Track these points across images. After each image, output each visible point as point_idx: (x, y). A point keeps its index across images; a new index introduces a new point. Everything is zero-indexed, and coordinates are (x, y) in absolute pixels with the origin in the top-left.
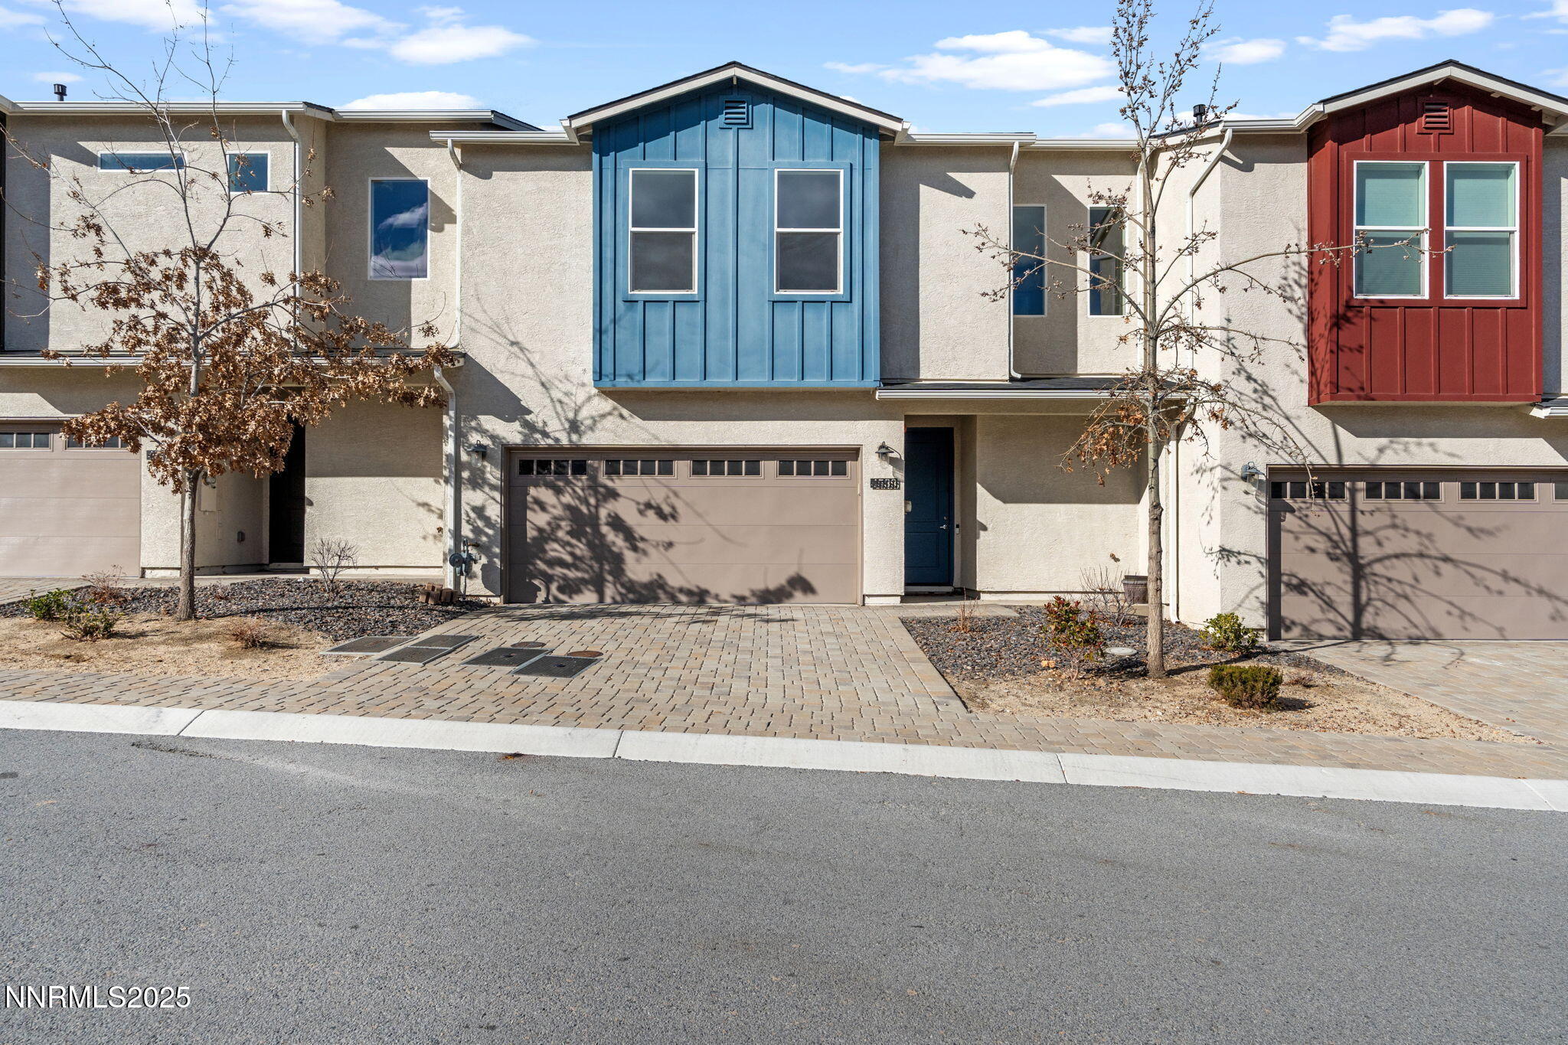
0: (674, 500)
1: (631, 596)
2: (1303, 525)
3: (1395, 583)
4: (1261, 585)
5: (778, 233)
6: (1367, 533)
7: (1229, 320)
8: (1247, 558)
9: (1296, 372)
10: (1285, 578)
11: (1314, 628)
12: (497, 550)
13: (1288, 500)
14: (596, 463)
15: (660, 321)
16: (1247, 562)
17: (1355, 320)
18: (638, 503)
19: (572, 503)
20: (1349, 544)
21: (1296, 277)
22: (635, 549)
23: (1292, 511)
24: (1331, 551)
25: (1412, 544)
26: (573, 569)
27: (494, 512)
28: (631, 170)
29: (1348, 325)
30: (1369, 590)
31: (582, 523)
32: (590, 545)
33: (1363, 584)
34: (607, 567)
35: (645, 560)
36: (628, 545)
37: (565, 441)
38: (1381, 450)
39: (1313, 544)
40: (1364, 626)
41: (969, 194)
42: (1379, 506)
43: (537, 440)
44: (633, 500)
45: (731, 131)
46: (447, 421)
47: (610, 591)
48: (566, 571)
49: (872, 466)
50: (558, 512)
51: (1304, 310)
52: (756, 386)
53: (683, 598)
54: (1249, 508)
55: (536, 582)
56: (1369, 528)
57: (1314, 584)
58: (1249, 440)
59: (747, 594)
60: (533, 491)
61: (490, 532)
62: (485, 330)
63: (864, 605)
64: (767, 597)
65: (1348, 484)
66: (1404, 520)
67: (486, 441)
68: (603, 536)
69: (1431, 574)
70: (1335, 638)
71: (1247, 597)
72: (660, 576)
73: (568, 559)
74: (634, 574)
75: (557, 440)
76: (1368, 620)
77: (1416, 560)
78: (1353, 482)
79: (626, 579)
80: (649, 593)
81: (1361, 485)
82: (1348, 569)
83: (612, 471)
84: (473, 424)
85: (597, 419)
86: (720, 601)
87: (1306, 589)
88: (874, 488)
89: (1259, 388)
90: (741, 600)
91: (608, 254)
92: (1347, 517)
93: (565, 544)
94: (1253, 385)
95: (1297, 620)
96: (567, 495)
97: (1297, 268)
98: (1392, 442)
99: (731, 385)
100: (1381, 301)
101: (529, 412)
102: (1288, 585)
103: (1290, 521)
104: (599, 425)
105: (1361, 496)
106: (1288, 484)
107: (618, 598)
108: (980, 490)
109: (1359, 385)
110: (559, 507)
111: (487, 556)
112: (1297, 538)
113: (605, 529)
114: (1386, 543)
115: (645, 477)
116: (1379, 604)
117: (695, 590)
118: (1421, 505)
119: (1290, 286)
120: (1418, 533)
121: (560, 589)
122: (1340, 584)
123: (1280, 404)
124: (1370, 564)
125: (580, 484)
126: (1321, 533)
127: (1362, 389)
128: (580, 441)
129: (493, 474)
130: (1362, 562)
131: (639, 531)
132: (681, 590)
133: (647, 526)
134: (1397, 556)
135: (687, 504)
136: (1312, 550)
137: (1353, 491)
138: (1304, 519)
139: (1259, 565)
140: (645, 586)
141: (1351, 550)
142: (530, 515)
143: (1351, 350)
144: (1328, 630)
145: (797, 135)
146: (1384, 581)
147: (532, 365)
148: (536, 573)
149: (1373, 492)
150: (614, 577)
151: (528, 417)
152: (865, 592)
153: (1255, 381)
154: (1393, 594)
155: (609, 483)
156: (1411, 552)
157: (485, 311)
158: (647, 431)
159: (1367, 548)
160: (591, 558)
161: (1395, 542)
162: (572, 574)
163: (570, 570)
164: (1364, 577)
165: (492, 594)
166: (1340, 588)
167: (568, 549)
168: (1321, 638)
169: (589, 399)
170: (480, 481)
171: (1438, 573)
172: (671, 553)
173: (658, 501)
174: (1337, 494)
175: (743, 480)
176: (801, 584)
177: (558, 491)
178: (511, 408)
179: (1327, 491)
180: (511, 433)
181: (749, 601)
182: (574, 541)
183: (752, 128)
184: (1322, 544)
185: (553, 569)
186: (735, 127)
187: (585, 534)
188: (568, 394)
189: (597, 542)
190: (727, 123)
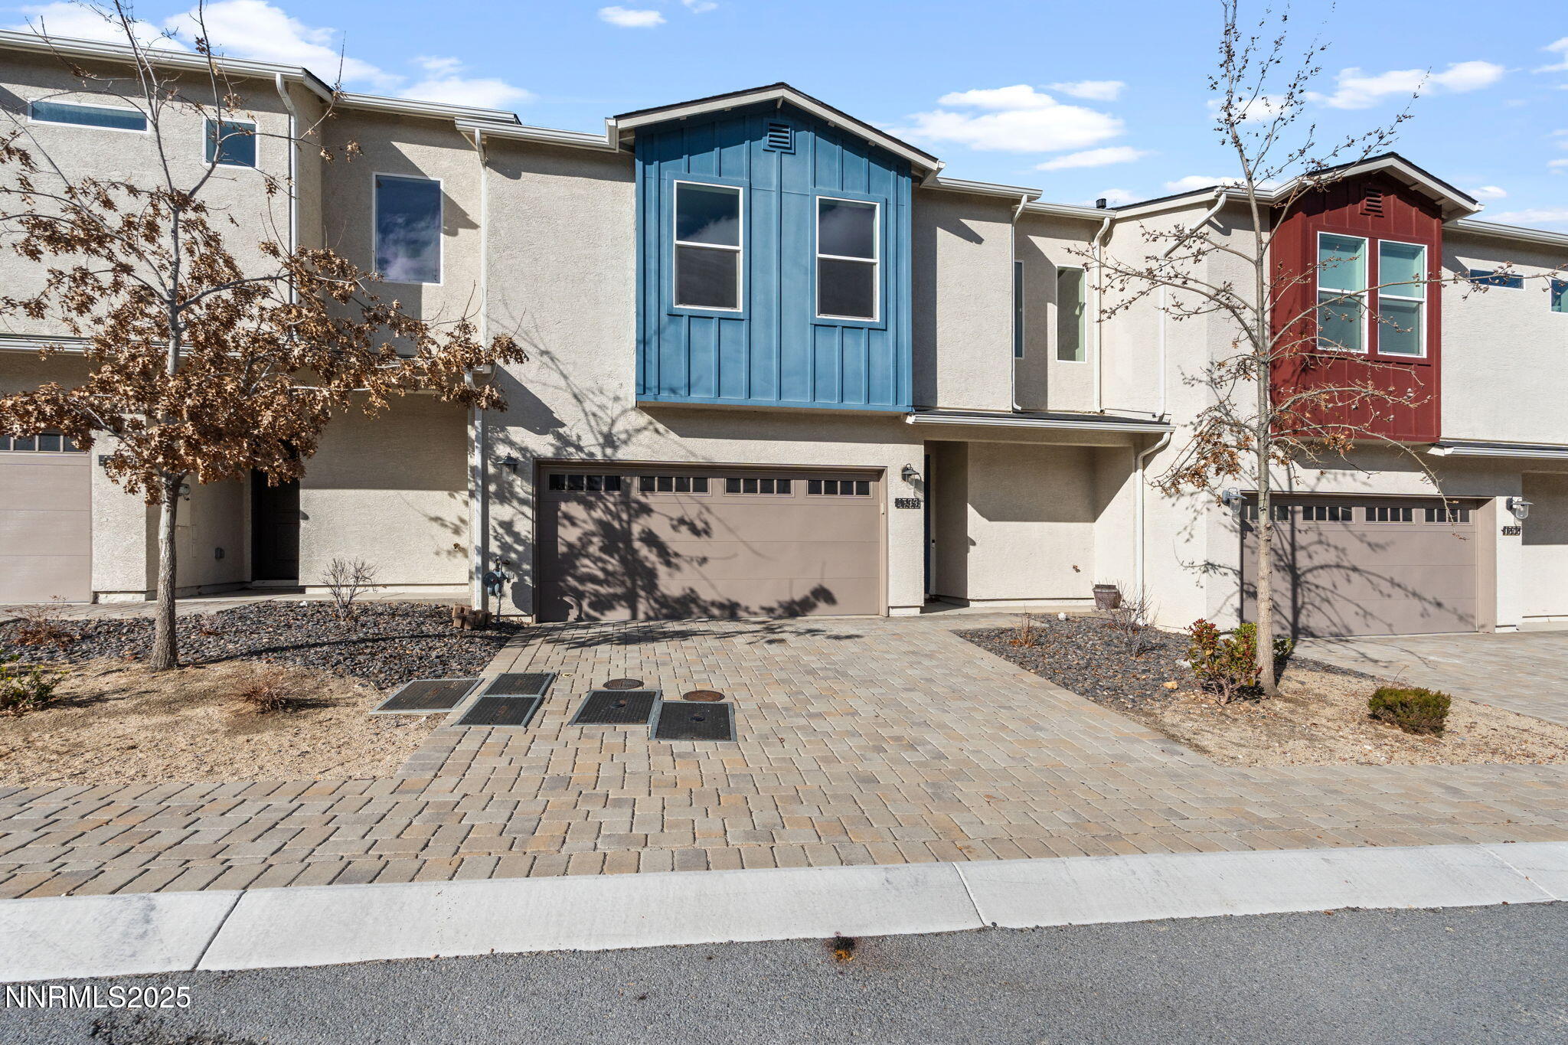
0: (706, 516)
1: (664, 611)
3: (1321, 589)
4: (1234, 593)
5: (820, 259)
6: (1302, 548)
7: (1212, 364)
8: (1226, 571)
10: (1246, 587)
12: (527, 567)
13: (1249, 521)
14: (630, 479)
15: (705, 337)
16: (1225, 574)
17: (1316, 368)
18: (671, 519)
19: (604, 518)
20: (1290, 557)
22: (668, 564)
23: (1250, 529)
24: (1277, 563)
25: (1331, 557)
26: (605, 586)
27: (525, 527)
28: (675, 182)
29: (1312, 372)
30: (1303, 596)
31: (615, 539)
32: (623, 561)
33: (1299, 590)
34: (640, 583)
35: (677, 575)
36: (661, 560)
37: (599, 457)
38: (1318, 480)
40: (1300, 626)
41: (979, 240)
42: (1311, 525)
43: (570, 454)
44: (666, 516)
45: (774, 154)
46: (472, 433)
47: (642, 607)
48: (597, 587)
49: (896, 487)
50: (591, 527)
52: (801, 406)
53: (716, 612)
54: (1226, 527)
55: (567, 599)
56: (1304, 544)
59: (775, 605)
60: (563, 506)
61: (520, 548)
63: (888, 616)
64: (795, 610)
65: (1290, 508)
66: (1328, 538)
67: (515, 454)
68: (635, 552)
69: (1345, 582)
71: (1225, 604)
72: (692, 590)
73: (600, 575)
74: (667, 588)
75: (591, 454)
76: (1303, 620)
77: (1335, 570)
78: (1295, 506)
79: (659, 594)
80: (684, 607)
81: (1299, 508)
82: (1289, 578)
83: (646, 487)
84: (501, 435)
85: (632, 433)
86: (749, 613)
88: (898, 507)
90: (770, 612)
91: (652, 265)
92: (1288, 535)
93: (596, 560)
96: (599, 511)
99: (775, 404)
100: (1337, 353)
101: (563, 425)
102: (1247, 592)
103: (1249, 538)
104: (634, 440)
105: (1299, 517)
106: (1249, 507)
107: (651, 614)
108: (970, 509)
110: (590, 522)
111: (519, 575)
112: (1252, 552)
113: (637, 545)
114: (1315, 556)
115: (679, 494)
116: (1310, 607)
117: (726, 603)
118: (1338, 526)
120: (1336, 548)
121: (592, 605)
122: (1284, 591)
124: (1303, 574)
125: (612, 499)
128: (614, 455)
129: (522, 487)
130: (1299, 572)
131: (673, 547)
132: (713, 604)
133: (680, 542)
134: (1322, 567)
135: (719, 519)
137: (1293, 513)
139: (1234, 576)
140: (677, 600)
141: (1291, 562)
142: (561, 531)
144: (1276, 630)
145: (837, 166)
146: (1313, 588)
147: (565, 377)
148: (567, 589)
149: (1307, 515)
150: (647, 592)
151: (561, 430)
152: (890, 604)
154: (1319, 599)
155: (642, 499)
156: (1332, 563)
157: (514, 318)
158: (685, 448)
159: (1302, 560)
160: (623, 574)
161: (1322, 556)
162: (603, 590)
163: (602, 586)
164: (1300, 585)
165: (524, 613)
166: (1283, 594)
167: (600, 564)
169: (624, 412)
170: (507, 495)
171: (1349, 581)
172: (706, 567)
173: (691, 517)
174: (1283, 516)
175: (775, 498)
176: (823, 595)
177: (589, 506)
178: (543, 420)
179: (1275, 512)
180: (543, 446)
181: (779, 613)
182: (606, 557)
183: (794, 154)
184: (1271, 558)
185: (584, 585)
186: (779, 151)
187: (618, 550)
188: (602, 407)
189: (629, 557)
190: (771, 146)
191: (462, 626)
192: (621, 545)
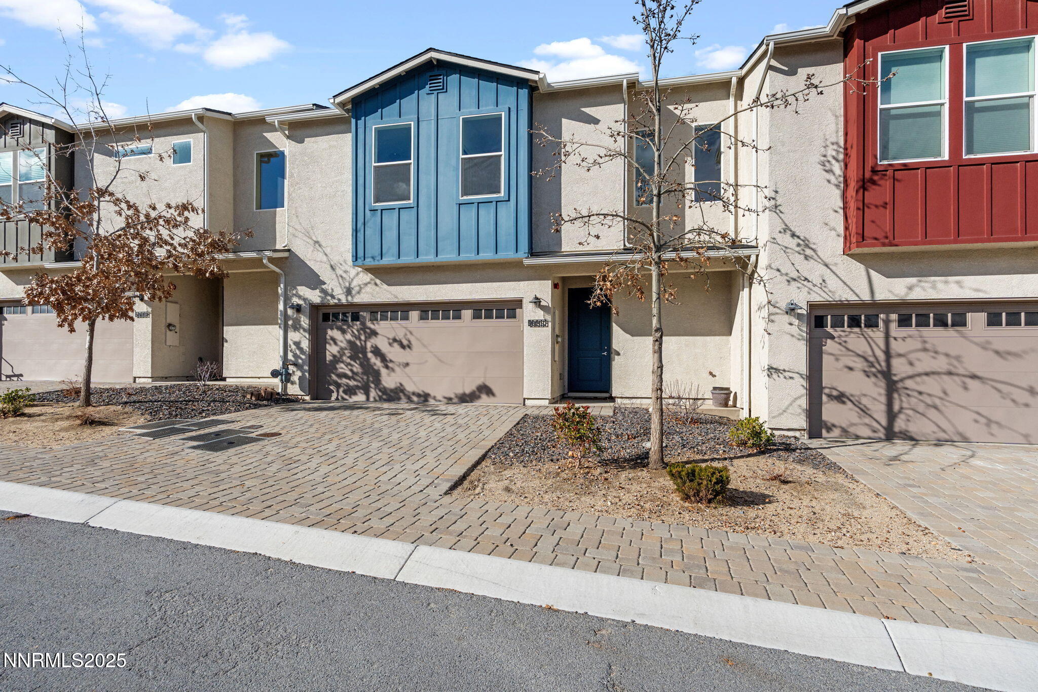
0: (409, 336)
1: (384, 397)
2: (843, 349)
3: (925, 396)
4: (802, 396)
5: (462, 159)
6: (900, 355)
7: (776, 192)
8: (791, 375)
9: (834, 229)
10: (827, 391)
11: (852, 430)
12: (306, 368)
13: (829, 329)
14: (364, 314)
15: (390, 220)
16: (791, 378)
17: (880, 182)
18: (389, 339)
19: (353, 339)
20: (883, 364)
21: (834, 153)
22: (387, 367)
23: (833, 338)
24: (867, 369)
25: (941, 364)
26: (352, 380)
27: (305, 344)
28: (374, 127)
29: (874, 187)
30: (901, 401)
31: (357, 352)
32: (361, 365)
33: (896, 396)
34: (371, 379)
35: (393, 374)
36: (383, 365)
37: (344, 301)
38: (910, 288)
39: (851, 364)
40: (896, 429)
41: (596, 121)
42: (910, 333)
43: (328, 300)
44: (386, 337)
45: (433, 95)
46: (280, 292)
47: (373, 394)
48: (348, 381)
49: (529, 312)
50: (344, 345)
51: (842, 179)
52: (450, 260)
53: (415, 399)
54: (793, 336)
55: (332, 387)
56: (902, 351)
57: (852, 395)
58: (793, 283)
59: (452, 396)
60: (330, 332)
61: (303, 357)
62: (300, 235)
63: (524, 405)
64: (465, 399)
65: (882, 316)
66: (934, 345)
67: (301, 302)
68: (368, 360)
69: (961, 390)
70: (870, 438)
71: (791, 404)
72: (401, 384)
73: (350, 373)
74: (386, 383)
75: (339, 300)
76: (900, 424)
77: (945, 378)
78: (887, 315)
79: (382, 386)
80: (393, 395)
81: (894, 317)
82: (882, 383)
83: (374, 319)
84: (294, 292)
85: (362, 286)
86: (436, 401)
87: (845, 399)
88: (531, 327)
89: (801, 242)
90: (449, 400)
91: (361, 181)
92: (882, 345)
93: (348, 364)
94: (796, 240)
95: (837, 423)
96: (349, 334)
97: (835, 147)
98: (920, 281)
99: (433, 260)
100: (905, 165)
101: (325, 283)
102: (829, 396)
103: (830, 346)
104: (363, 291)
105: (893, 326)
106: (829, 317)
107: (377, 398)
108: (615, 327)
109: (884, 234)
110: (345, 342)
111: (301, 371)
112: (837, 360)
113: (370, 355)
114: (917, 363)
115: (392, 322)
116: (910, 412)
117: (421, 393)
118: (951, 332)
119: (829, 161)
120: (947, 355)
121: (345, 392)
122: (876, 396)
123: (819, 254)
124: (902, 380)
125: (355, 327)
126: (859, 355)
127: (887, 237)
128: (352, 300)
129: (305, 321)
130: (895, 378)
131: (390, 356)
132: (414, 394)
133: (394, 353)
134: (927, 374)
135: (418, 339)
136: (851, 369)
137: (887, 322)
138: (844, 344)
139: (801, 380)
140: (392, 390)
141: (885, 369)
142: (328, 346)
143: (876, 206)
144: (865, 432)
145: (475, 92)
146: (915, 394)
147: (326, 255)
148: (331, 382)
149: (904, 322)
150: (375, 385)
151: (323, 287)
152: (525, 396)
153: (798, 237)
154: (923, 404)
155: (372, 326)
156: (940, 370)
157: (300, 224)
158: (390, 292)
159: (899, 367)
160: (362, 373)
161: (925, 363)
162: (352, 383)
163: (350, 380)
164: (897, 390)
165: (304, 394)
166: (875, 399)
167: (350, 367)
168: (858, 437)
169: (358, 274)
170: (298, 326)
171: (966, 388)
172: (407, 369)
173: (400, 337)
174: (872, 323)
175: (451, 323)
176: (485, 390)
177: (344, 332)
178: (315, 281)
179: (863, 321)
180: (315, 296)
181: (454, 401)
182: (352, 363)
183: (446, 92)
184: (859, 364)
185: (341, 379)
186: (435, 92)
187: (359, 358)
188: (346, 272)
189: (365, 363)
190: (431, 90)
191: (251, 398)
192: (360, 355)
